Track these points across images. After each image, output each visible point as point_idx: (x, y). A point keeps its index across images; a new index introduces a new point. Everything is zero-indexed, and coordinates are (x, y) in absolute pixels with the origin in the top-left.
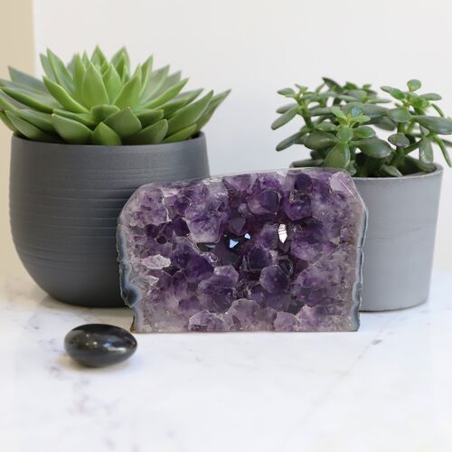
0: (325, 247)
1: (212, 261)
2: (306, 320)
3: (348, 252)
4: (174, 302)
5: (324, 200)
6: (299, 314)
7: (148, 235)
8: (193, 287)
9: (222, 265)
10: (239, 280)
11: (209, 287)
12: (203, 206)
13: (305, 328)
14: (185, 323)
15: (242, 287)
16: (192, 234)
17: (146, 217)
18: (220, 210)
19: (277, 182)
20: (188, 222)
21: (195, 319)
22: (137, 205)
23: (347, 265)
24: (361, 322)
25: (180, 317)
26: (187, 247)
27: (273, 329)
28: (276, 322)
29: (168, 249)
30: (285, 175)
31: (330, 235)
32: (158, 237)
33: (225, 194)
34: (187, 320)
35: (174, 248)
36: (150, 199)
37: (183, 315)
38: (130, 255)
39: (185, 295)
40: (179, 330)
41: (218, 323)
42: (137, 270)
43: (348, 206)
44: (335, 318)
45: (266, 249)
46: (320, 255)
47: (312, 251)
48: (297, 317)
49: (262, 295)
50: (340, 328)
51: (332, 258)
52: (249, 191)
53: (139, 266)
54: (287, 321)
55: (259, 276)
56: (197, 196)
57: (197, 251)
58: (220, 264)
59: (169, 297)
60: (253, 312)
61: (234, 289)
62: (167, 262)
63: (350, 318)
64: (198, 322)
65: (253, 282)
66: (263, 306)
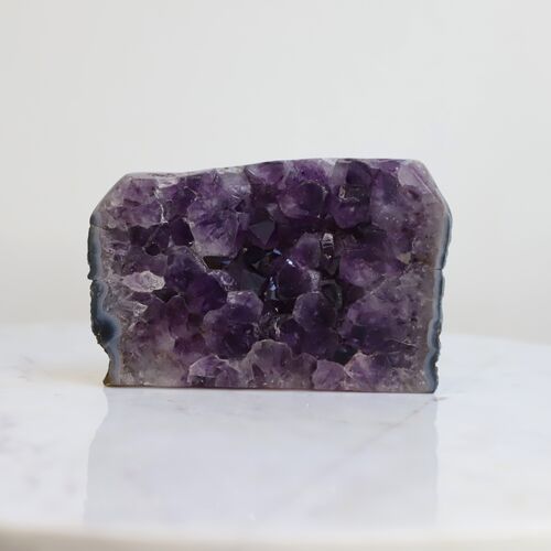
0: (389, 267)
1: (225, 283)
2: (358, 375)
3: (422, 276)
4: (168, 342)
5: (388, 199)
6: (349, 365)
7: (133, 243)
8: (195, 320)
9: (239, 290)
10: (264, 313)
11: (220, 321)
12: (215, 203)
13: (358, 387)
14: (183, 372)
15: (268, 324)
16: (196, 243)
17: (132, 216)
18: (238, 209)
19: (322, 172)
20: (192, 225)
21: (197, 367)
22: (119, 198)
23: (419, 294)
24: (440, 380)
25: (175, 364)
26: (189, 262)
27: (311, 388)
28: (314, 376)
29: (162, 263)
30: (334, 164)
31: (396, 250)
32: (147, 245)
33: (246, 188)
34: (186, 368)
35: (170, 262)
36: (138, 190)
37: (181, 361)
38: (106, 271)
39: (185, 332)
40: (175, 383)
41: (232, 374)
42: (115, 292)
43: (423, 209)
44: (402, 372)
45: (303, 268)
46: (382, 279)
47: (369, 273)
48: (346, 369)
49: (296, 335)
50: (409, 388)
51: (399, 283)
52: (282, 186)
53: (119, 286)
54: (332, 373)
55: (293, 307)
56: (206, 188)
57: (204, 268)
58: (237, 288)
59: (160, 334)
60: (282, 361)
61: (256, 325)
62: (159, 283)
63: (423, 373)
64: (202, 372)
65: (283, 316)
66: (297, 351)
